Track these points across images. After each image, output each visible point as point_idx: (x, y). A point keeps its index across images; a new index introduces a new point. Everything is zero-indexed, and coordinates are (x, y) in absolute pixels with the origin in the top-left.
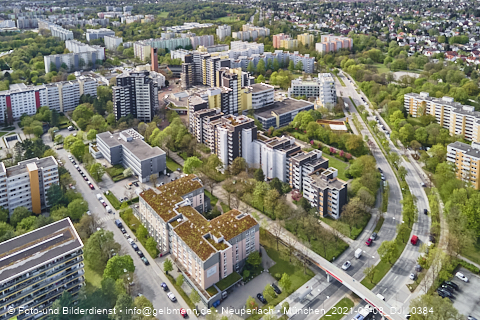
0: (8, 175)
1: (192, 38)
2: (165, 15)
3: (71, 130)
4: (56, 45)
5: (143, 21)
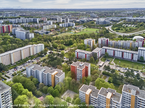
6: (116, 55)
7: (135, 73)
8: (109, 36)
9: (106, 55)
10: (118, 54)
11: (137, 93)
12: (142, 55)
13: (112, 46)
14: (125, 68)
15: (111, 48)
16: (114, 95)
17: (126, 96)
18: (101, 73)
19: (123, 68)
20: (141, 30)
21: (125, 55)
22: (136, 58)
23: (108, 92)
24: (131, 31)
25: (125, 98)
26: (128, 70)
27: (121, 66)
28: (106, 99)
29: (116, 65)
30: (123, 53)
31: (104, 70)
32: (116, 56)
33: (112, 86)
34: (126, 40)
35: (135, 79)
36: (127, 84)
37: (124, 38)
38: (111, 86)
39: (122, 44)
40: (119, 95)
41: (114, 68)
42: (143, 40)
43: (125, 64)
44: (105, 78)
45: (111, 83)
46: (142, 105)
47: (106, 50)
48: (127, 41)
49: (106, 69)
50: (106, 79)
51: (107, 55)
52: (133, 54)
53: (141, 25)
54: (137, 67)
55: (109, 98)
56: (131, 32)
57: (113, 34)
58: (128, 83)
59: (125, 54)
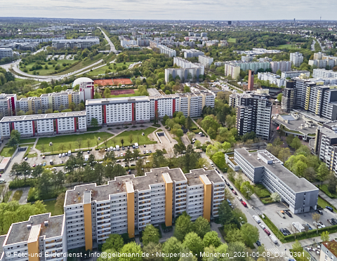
0: (188, 183)
1: (272, 63)
2: (234, 41)
3: (202, 136)
4: (167, 60)
5: (219, 45)
6: (41, 129)
7: (86, 157)
8: (15, 89)
9: (14, 137)
10: (45, 127)
11: (95, 194)
12: (94, 114)
13: (27, 111)
14: (64, 154)
15: (24, 118)
16: (46, 225)
17: (73, 213)
18: (6, 189)
19: (60, 155)
20: (85, 65)
21: (62, 125)
22: (83, 125)
23: (30, 228)
24: (67, 69)
25: (71, 218)
26: (71, 156)
27: (54, 152)
28: (26, 248)
29: (42, 154)
30: (55, 121)
31: (14, 177)
32: (41, 132)
33: (39, 207)
34: (58, 90)
35: (86, 170)
36: (72, 187)
37: (55, 86)
38: (36, 208)
39: (51, 102)
40: (58, 220)
41: (39, 162)
42: (91, 85)
43: (63, 144)
44: (17, 198)
45: (36, 200)
46: (105, 214)
47: (12, 124)
48: (62, 92)
49: (18, 174)
50: (22, 198)
51: (17, 136)
52: (76, 119)
53: (85, 55)
54: (88, 142)
55: (36, 240)
56: (67, 71)
57: (27, 82)
58: (75, 183)
59: (62, 123)
